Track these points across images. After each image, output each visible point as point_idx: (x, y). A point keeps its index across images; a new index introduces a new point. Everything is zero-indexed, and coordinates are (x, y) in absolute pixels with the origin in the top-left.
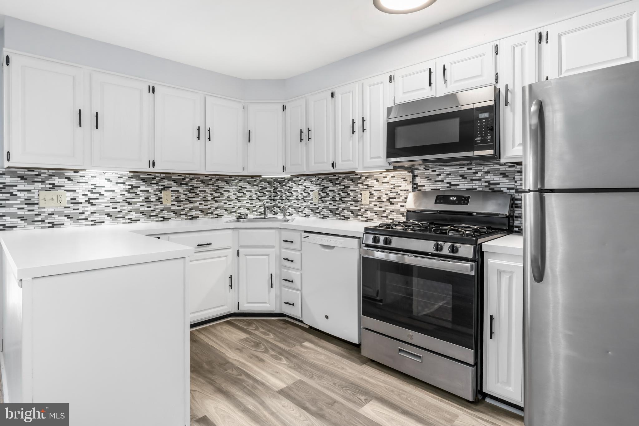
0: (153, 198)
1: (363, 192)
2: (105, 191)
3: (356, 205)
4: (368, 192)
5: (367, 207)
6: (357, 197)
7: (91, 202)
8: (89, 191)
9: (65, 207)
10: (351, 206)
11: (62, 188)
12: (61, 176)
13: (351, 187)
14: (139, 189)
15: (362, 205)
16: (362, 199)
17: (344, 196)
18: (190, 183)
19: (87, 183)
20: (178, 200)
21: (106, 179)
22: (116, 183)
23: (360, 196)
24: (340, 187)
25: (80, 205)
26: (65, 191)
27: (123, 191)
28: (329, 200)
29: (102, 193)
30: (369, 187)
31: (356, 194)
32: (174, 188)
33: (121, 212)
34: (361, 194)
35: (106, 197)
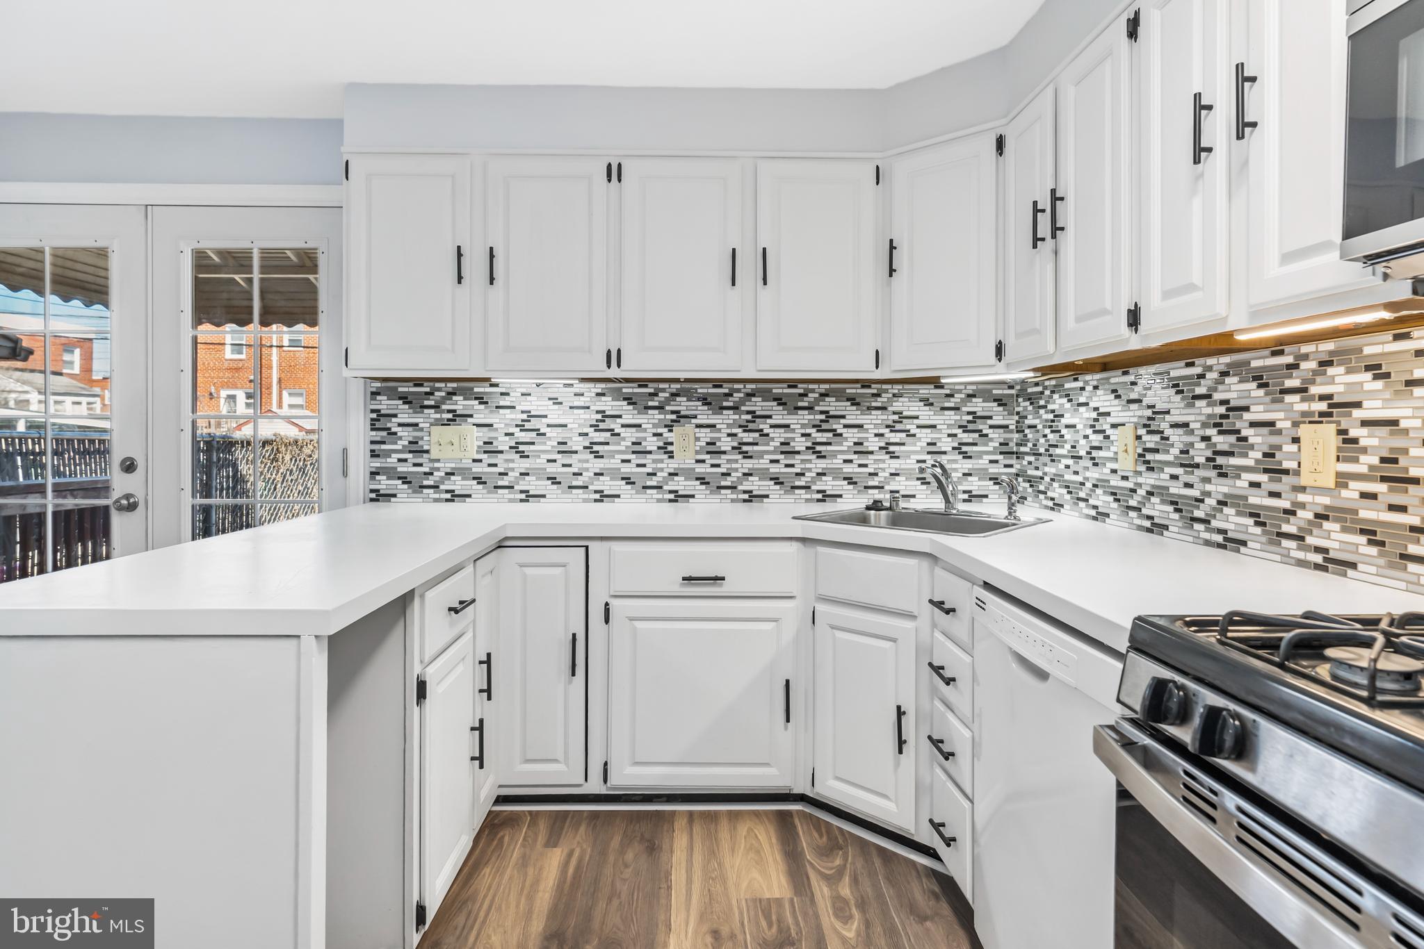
0: (651, 444)
1: (1305, 431)
2: (548, 426)
3: (1275, 487)
4: (1329, 430)
5: (1326, 501)
6: (1278, 456)
7: (520, 449)
8: (517, 426)
9: (474, 461)
10: (1254, 491)
11: (470, 420)
12: (468, 394)
13: (1253, 408)
14: (618, 420)
15: (1303, 489)
16: (1299, 463)
17: (1225, 448)
18: (745, 405)
19: (514, 407)
20: (712, 449)
21: (550, 399)
22: (571, 408)
23: (1294, 448)
24: (1209, 410)
25: (500, 455)
26: (474, 425)
27: (584, 426)
28: (1168, 464)
29: (542, 431)
30: (1336, 407)
31: (1275, 440)
32: (702, 420)
33: (581, 474)
34: (1296, 440)
35: (550, 438)
